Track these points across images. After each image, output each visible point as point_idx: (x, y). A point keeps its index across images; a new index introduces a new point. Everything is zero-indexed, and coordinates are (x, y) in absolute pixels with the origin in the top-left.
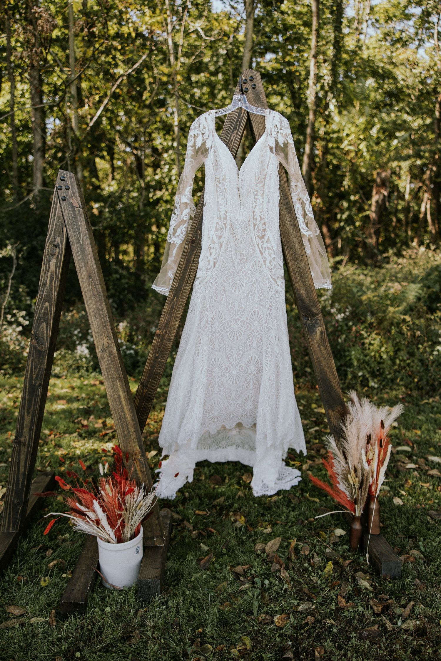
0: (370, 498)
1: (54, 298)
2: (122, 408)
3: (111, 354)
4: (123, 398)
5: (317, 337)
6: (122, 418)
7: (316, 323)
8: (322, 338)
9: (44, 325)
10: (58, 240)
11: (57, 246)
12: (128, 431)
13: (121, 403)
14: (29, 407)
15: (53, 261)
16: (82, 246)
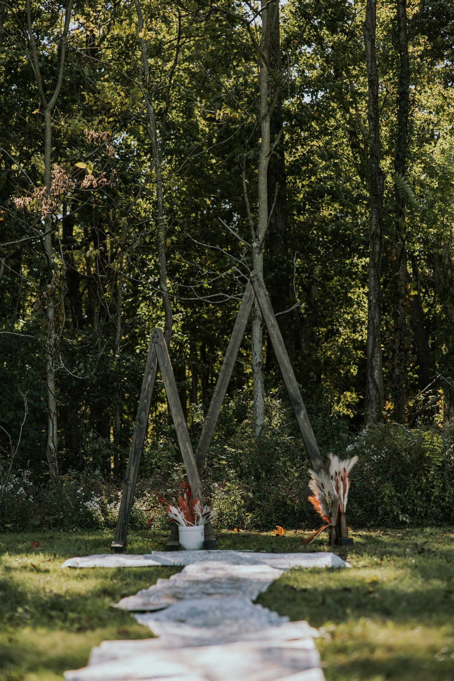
0: (340, 514)
1: (150, 397)
2: (190, 458)
3: (183, 427)
4: (190, 452)
5: (302, 416)
6: (190, 464)
7: (301, 408)
8: (305, 417)
9: (144, 413)
10: (153, 365)
11: (152, 368)
12: (194, 472)
13: (189, 455)
14: (134, 461)
15: (150, 377)
16: (166, 368)
